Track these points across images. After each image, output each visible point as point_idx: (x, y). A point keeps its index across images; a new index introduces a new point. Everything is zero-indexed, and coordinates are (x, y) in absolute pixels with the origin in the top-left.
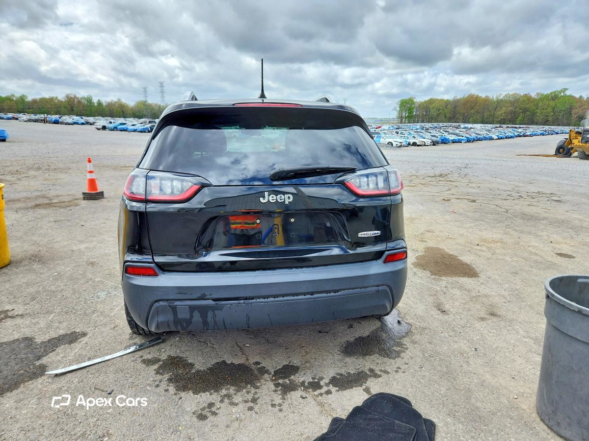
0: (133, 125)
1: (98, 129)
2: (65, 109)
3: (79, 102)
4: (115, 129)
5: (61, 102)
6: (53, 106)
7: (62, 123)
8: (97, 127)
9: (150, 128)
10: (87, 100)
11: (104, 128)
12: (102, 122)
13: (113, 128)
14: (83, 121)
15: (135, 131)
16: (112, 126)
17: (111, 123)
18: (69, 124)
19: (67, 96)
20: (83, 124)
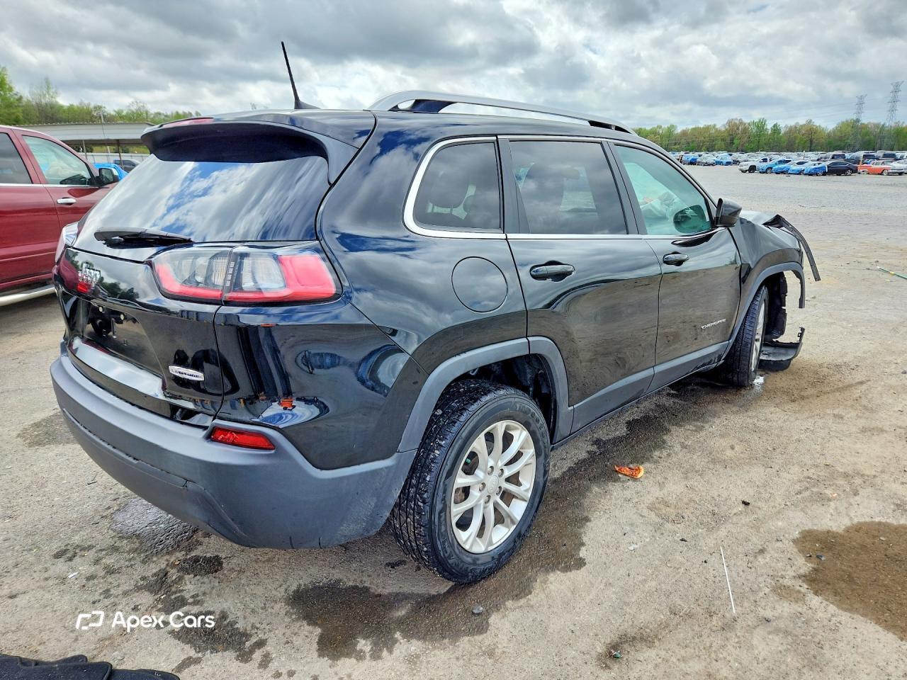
0: (799, 164)
1: (744, 172)
2: (723, 142)
3: (745, 130)
4: (768, 170)
5: (720, 131)
6: (707, 139)
7: (699, 163)
8: (742, 168)
9: (828, 167)
10: (758, 127)
11: (752, 169)
12: (756, 159)
13: (765, 168)
14: (730, 159)
15: (800, 173)
16: (765, 165)
17: (765, 160)
18: (709, 165)
19: (730, 122)
20: (728, 163)
